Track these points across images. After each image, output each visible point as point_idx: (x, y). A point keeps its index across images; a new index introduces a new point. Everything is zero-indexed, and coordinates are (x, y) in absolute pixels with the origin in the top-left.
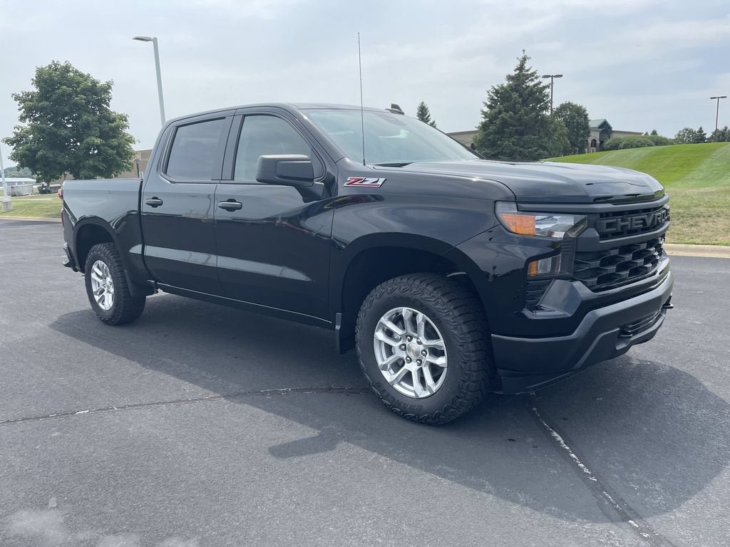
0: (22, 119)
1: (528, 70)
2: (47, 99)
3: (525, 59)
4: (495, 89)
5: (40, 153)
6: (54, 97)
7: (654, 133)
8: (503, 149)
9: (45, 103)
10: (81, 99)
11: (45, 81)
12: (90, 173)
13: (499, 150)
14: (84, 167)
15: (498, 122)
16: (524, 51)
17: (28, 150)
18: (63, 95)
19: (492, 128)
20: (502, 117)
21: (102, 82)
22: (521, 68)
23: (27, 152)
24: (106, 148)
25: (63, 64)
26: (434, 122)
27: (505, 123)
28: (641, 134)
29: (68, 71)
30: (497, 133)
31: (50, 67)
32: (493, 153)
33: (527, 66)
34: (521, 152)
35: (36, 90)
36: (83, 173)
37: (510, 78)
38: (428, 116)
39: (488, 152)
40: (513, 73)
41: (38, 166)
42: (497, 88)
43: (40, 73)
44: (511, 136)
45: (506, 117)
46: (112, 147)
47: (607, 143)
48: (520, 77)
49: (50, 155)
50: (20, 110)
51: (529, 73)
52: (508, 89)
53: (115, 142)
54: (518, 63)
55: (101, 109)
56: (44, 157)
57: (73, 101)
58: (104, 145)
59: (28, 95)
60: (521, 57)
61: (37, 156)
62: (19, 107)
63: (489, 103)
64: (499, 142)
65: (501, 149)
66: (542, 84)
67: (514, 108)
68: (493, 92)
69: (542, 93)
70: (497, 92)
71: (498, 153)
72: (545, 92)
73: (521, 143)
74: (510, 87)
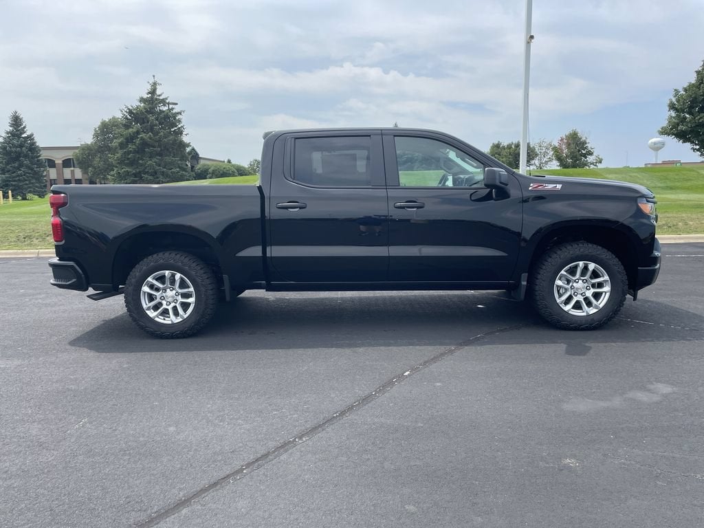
1: (159, 96)
3: (155, 84)
4: (129, 109)
7: (229, 161)
8: (146, 168)
13: (141, 169)
15: (138, 141)
16: (154, 76)
19: (131, 147)
20: (142, 137)
22: (153, 92)
26: (32, 135)
27: (145, 144)
28: (224, 162)
30: (135, 152)
32: (134, 171)
33: (158, 92)
34: (163, 172)
37: (142, 100)
38: (24, 127)
39: (129, 170)
40: (145, 96)
44: (151, 157)
45: (145, 137)
47: (198, 168)
48: (152, 100)
51: (161, 98)
52: (144, 111)
54: (149, 88)
60: (152, 81)
64: (140, 162)
65: (143, 168)
66: (174, 111)
67: (152, 129)
68: (126, 112)
69: (175, 119)
70: (130, 112)
71: (140, 172)
72: (177, 118)
73: (163, 164)
74: (145, 109)
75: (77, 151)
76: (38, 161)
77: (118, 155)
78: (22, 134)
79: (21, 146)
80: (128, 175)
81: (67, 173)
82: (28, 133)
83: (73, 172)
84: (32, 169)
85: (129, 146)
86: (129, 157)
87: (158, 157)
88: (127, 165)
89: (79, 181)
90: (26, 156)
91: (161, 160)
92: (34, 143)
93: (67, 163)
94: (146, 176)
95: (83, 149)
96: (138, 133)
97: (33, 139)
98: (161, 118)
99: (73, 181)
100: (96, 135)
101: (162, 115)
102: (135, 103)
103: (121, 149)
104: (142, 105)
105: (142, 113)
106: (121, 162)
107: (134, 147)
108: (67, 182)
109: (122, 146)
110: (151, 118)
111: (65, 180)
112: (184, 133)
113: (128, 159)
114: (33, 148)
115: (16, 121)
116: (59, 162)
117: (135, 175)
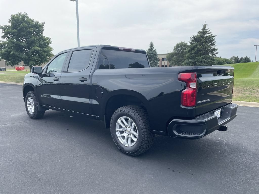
0: (3, 37)
1: (207, 30)
2: (16, 29)
5: (12, 53)
6: (19, 28)
9: (15, 30)
10: (31, 30)
11: (15, 21)
12: (34, 63)
13: (196, 60)
14: (31, 60)
15: (196, 49)
16: (205, 22)
17: (6, 51)
18: (23, 27)
19: (193, 51)
20: (198, 47)
21: (40, 22)
22: (204, 29)
23: (6, 52)
24: (42, 52)
25: (23, 13)
27: (199, 50)
29: (25, 17)
30: (195, 53)
31: (17, 14)
32: (193, 61)
34: (205, 61)
35: (10, 25)
36: (31, 62)
37: (199, 32)
39: (191, 61)
40: (201, 30)
41: (10, 59)
42: (194, 36)
43: (13, 17)
44: (200, 56)
46: (45, 52)
48: (204, 32)
49: (16, 53)
50: (2, 33)
51: (207, 31)
53: (46, 50)
54: (203, 27)
55: (39, 34)
56: (14, 55)
57: (27, 31)
58: (41, 50)
59: (7, 26)
60: (204, 24)
61: (10, 54)
62: (2, 32)
63: (191, 42)
64: (196, 57)
65: (197, 60)
66: (212, 35)
67: (202, 44)
68: (193, 38)
69: (212, 39)
70: (194, 38)
71: (195, 61)
72: (213, 39)
73: (205, 58)
74: (200, 36)
75: (168, 55)
76: (157, 58)
77: (187, 55)
78: (153, 49)
79: (152, 54)
80: (191, 63)
81: (163, 63)
82: (155, 49)
83: (164, 63)
84: (154, 61)
85: (192, 51)
86: (192, 55)
87: (204, 55)
88: (190, 59)
89: (166, 66)
90: (153, 57)
91: (204, 57)
92: (156, 53)
93: (163, 59)
94: (198, 63)
95: (170, 54)
96: (197, 45)
97: (156, 51)
98: (207, 39)
99: (164, 66)
100: (175, 49)
101: (207, 38)
102: (196, 34)
103: (189, 53)
104: (199, 34)
105: (199, 38)
106: (188, 58)
107: (194, 51)
108: (163, 66)
109: (189, 51)
110: (203, 39)
111: (162, 65)
112: (215, 45)
113: (191, 56)
114: (156, 55)
115: (152, 45)
116: (161, 59)
117: (193, 63)
